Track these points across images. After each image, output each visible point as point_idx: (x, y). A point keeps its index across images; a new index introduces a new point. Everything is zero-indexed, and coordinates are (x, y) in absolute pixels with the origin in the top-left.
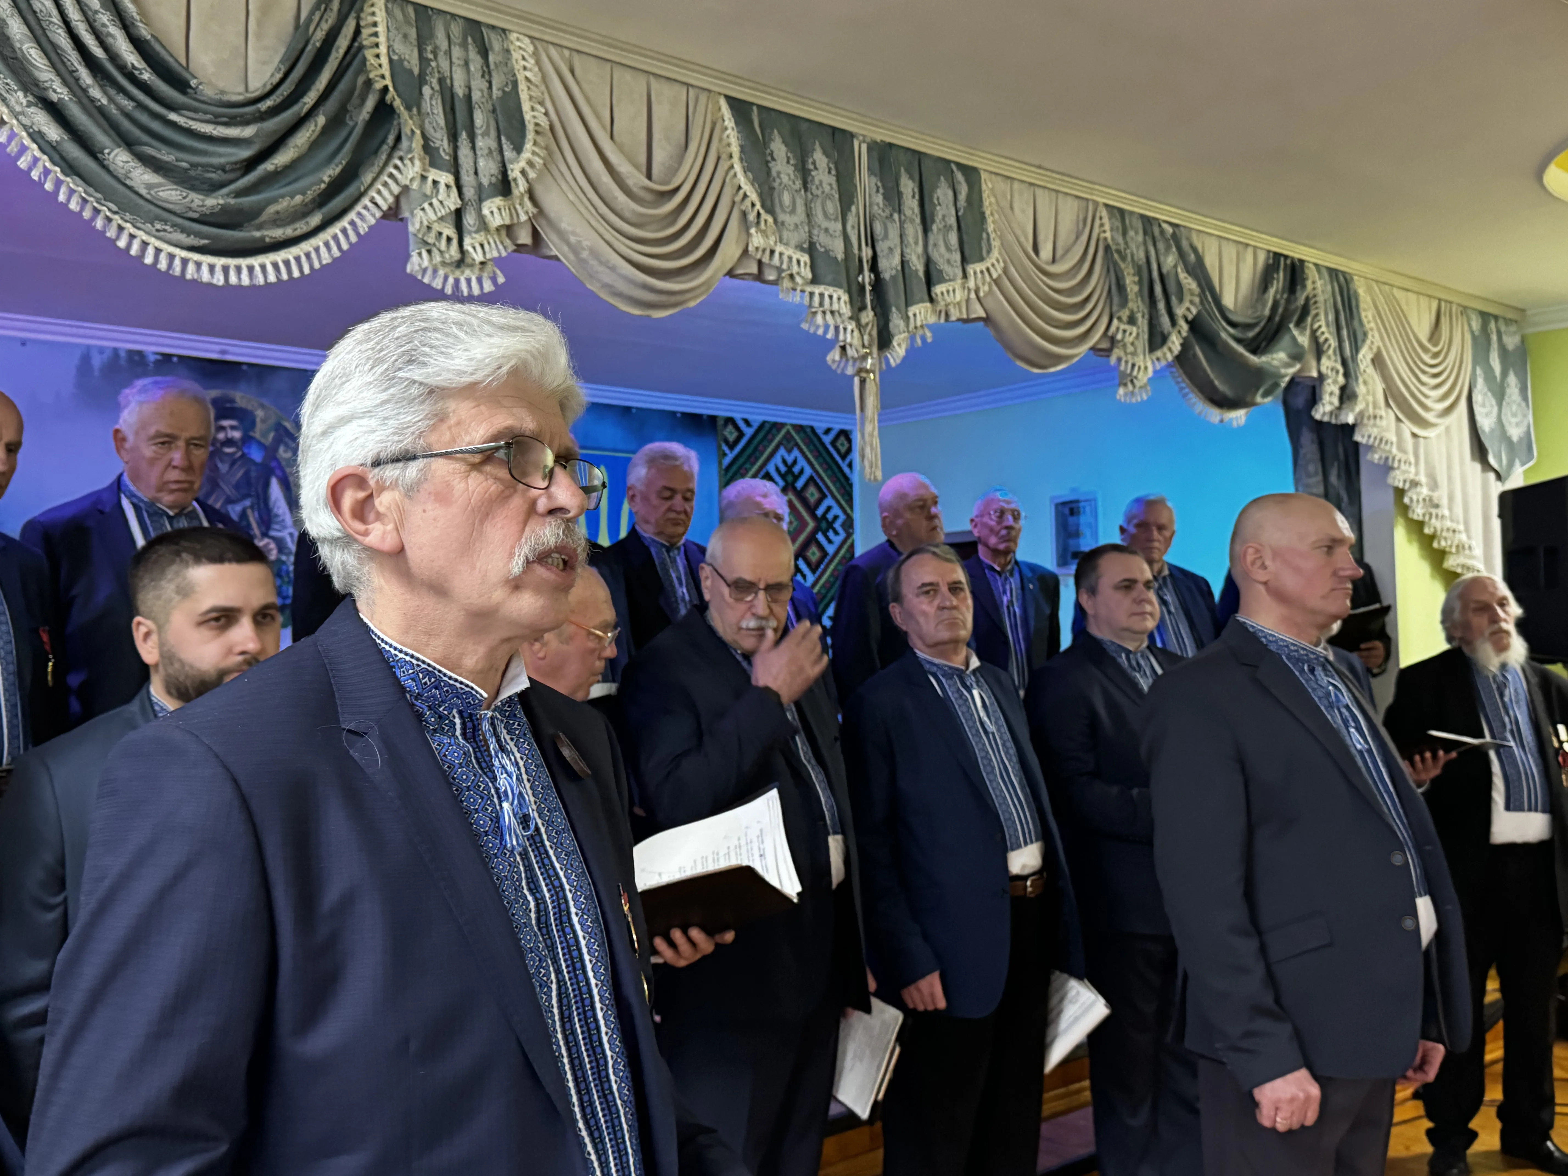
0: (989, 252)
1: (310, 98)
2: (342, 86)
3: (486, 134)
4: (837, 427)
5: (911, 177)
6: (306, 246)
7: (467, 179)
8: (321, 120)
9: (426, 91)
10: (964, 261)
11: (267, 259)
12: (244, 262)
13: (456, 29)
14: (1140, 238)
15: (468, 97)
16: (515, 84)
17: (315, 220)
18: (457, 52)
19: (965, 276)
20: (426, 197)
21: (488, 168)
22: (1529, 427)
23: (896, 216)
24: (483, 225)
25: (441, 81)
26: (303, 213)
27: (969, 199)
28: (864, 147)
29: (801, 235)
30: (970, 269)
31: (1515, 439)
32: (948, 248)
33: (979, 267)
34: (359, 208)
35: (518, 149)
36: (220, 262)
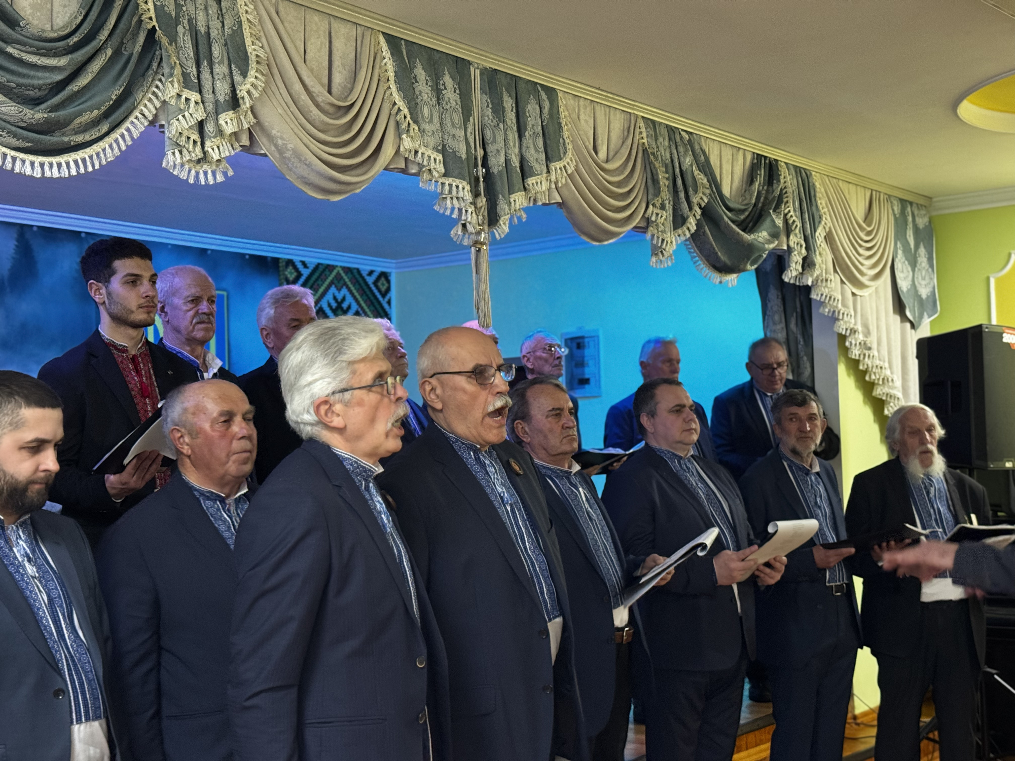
0: (565, 153)
1: (103, 35)
2: (122, 25)
3: (221, 62)
4: (379, 270)
5: (510, 96)
6: (97, 148)
7: (209, 96)
8: (109, 52)
9: (180, 29)
10: (548, 159)
11: (71, 157)
12: (55, 160)
14: (667, 143)
15: (208, 34)
16: (240, 24)
17: (104, 128)
19: (548, 172)
20: (181, 111)
21: (223, 89)
22: (934, 288)
23: (501, 125)
24: (220, 132)
25: (190, 21)
26: (96, 123)
28: (478, 72)
29: (437, 140)
30: (552, 166)
31: (924, 296)
32: (536, 150)
33: (559, 165)
34: (132, 118)
35: (244, 75)
36: (38, 159)
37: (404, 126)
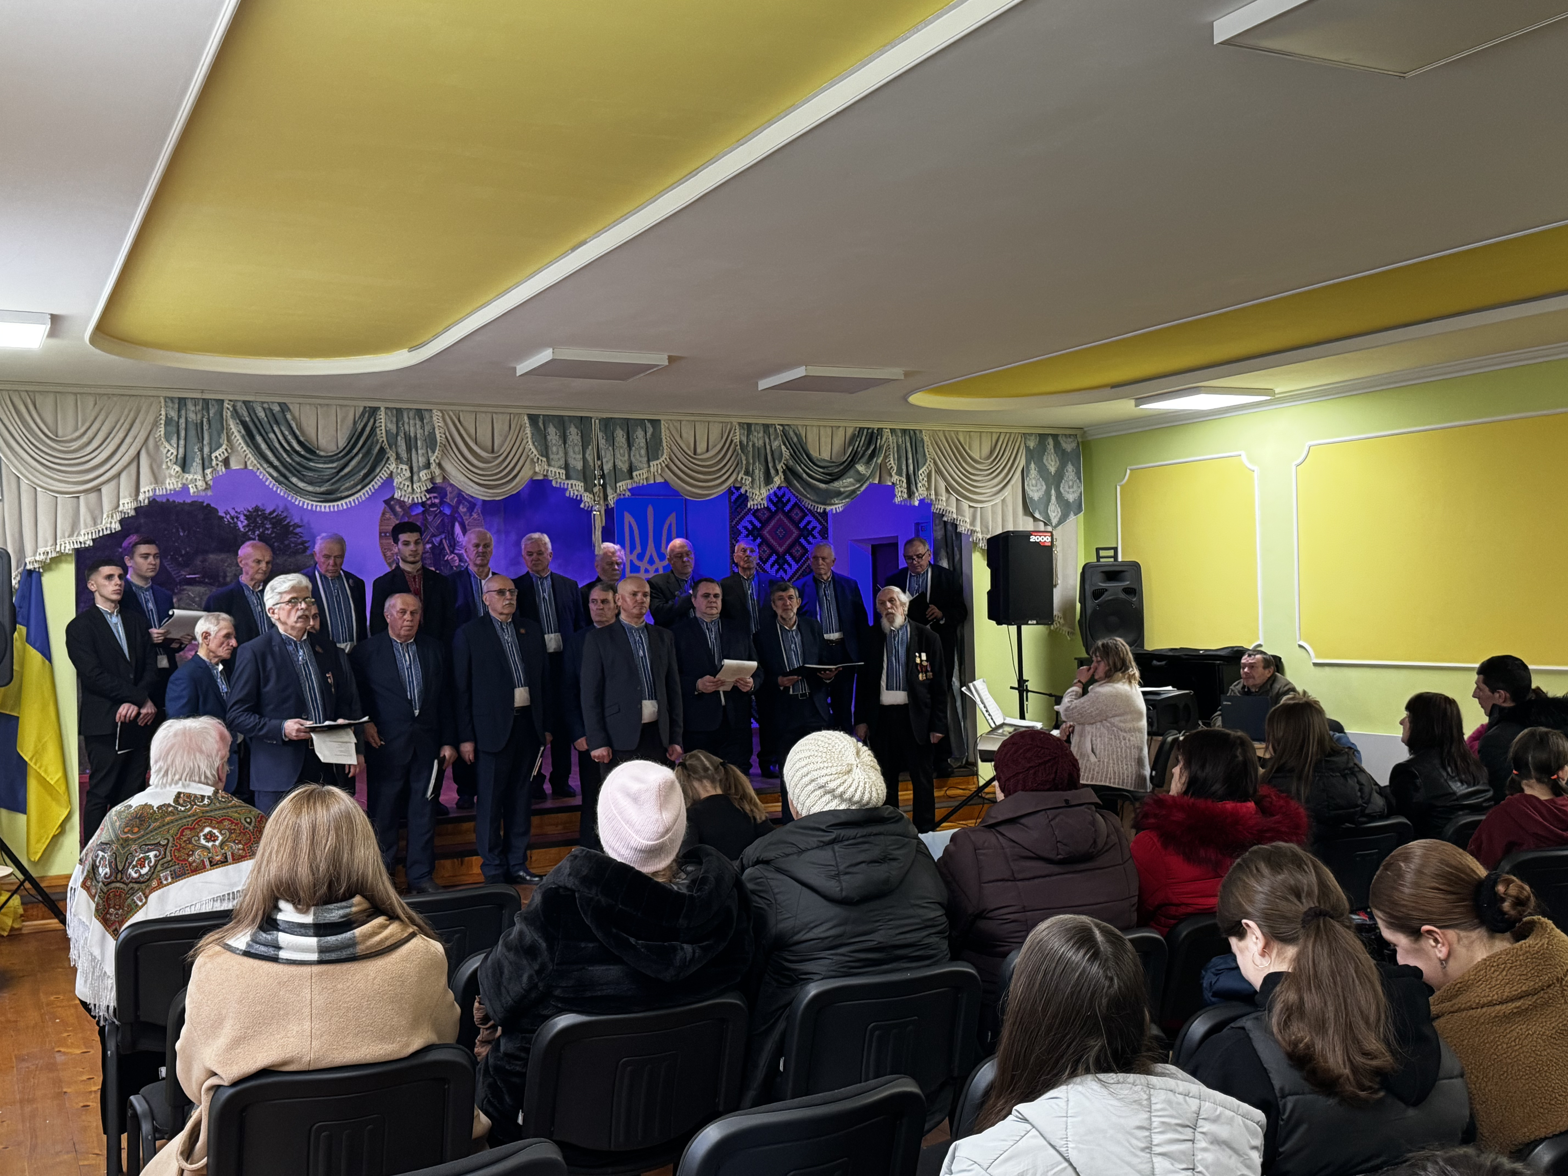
0: (662, 455)
1: (355, 451)
2: (369, 442)
3: (422, 448)
5: (622, 430)
6: (357, 495)
7: (415, 465)
8: (360, 455)
9: (399, 438)
10: (649, 461)
11: (343, 502)
12: (335, 504)
13: (411, 414)
14: (761, 435)
15: (416, 436)
16: (434, 429)
17: (359, 487)
18: (412, 422)
19: (649, 466)
20: (399, 474)
21: (422, 461)
22: (1081, 494)
23: (611, 448)
24: (420, 480)
25: (405, 434)
26: (356, 485)
27: (653, 435)
28: (597, 421)
29: (562, 462)
30: (651, 464)
31: (1071, 500)
32: (641, 456)
33: (655, 463)
34: (376, 480)
35: (434, 452)
36: (327, 505)
37: (535, 460)
